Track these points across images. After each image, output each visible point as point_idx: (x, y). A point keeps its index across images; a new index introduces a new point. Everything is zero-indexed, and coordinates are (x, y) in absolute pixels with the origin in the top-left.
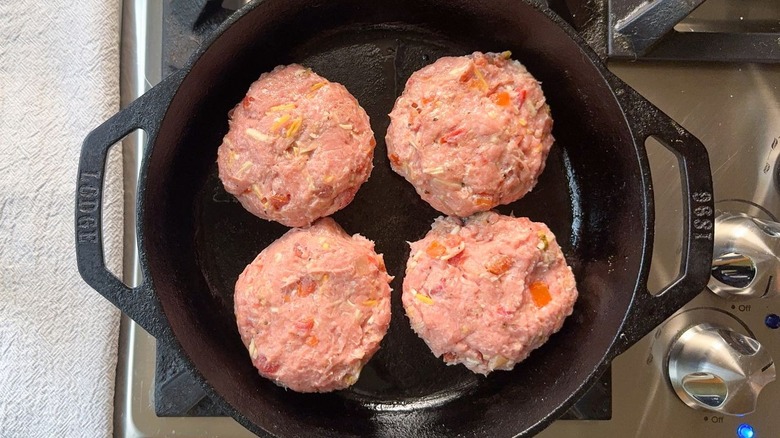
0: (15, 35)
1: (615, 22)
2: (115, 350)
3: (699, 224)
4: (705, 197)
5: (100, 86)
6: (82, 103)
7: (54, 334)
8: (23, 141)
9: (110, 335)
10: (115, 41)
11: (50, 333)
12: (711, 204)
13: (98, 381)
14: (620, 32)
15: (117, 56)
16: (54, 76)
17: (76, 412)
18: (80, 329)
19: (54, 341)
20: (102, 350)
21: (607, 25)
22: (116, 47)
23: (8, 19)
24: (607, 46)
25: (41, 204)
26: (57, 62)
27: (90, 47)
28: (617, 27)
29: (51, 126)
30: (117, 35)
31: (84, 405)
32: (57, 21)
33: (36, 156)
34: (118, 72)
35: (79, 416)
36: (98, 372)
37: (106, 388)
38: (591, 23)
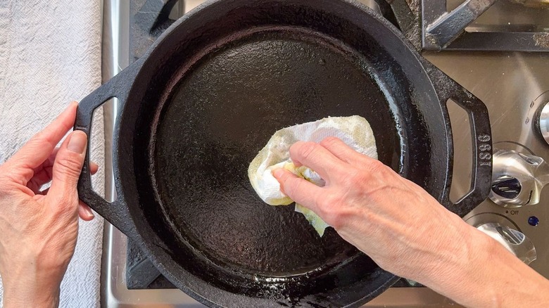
0: (31, 38)
1: (426, 26)
2: (101, 246)
3: (482, 156)
4: (486, 138)
5: (89, 71)
6: (77, 82)
8: (38, 108)
9: (97, 235)
10: (98, 41)
12: (490, 143)
13: (90, 266)
14: (430, 32)
15: (100, 51)
16: (58, 65)
17: (75, 288)
20: (91, 245)
21: (421, 28)
22: (99, 45)
23: (26, 27)
24: (422, 42)
26: (60, 55)
27: (81, 45)
28: (428, 29)
29: (56, 98)
30: (99, 37)
31: (81, 283)
32: (60, 28)
33: (47, 117)
34: (100, 61)
35: (77, 290)
36: (89, 260)
37: (95, 271)
38: (411, 28)
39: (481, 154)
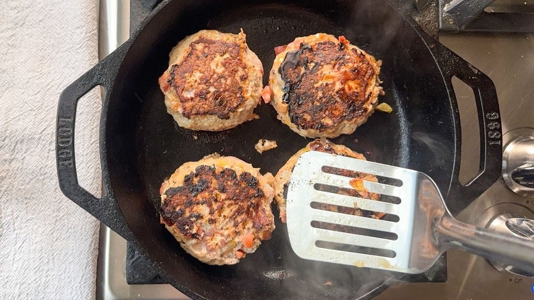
0: (22, 23)
1: (443, 5)
2: (97, 246)
3: (492, 135)
4: (494, 116)
5: (86, 59)
6: (73, 71)
7: (55, 234)
8: (29, 98)
9: (94, 234)
10: (95, 27)
11: (52, 234)
12: (499, 120)
13: (86, 268)
14: (448, 12)
15: (96, 37)
16: (50, 51)
17: (70, 290)
18: (72, 231)
19: (55, 239)
20: (88, 245)
21: (438, 7)
22: (96, 32)
23: (16, 11)
24: (438, 22)
25: (44, 142)
26: (52, 41)
27: (78, 31)
28: (445, 9)
29: (49, 87)
30: (96, 23)
31: (76, 285)
32: (52, 12)
33: (39, 108)
34: (97, 49)
35: (71, 293)
36: (85, 261)
37: (91, 273)
38: (427, 7)
39: (490, 133)
